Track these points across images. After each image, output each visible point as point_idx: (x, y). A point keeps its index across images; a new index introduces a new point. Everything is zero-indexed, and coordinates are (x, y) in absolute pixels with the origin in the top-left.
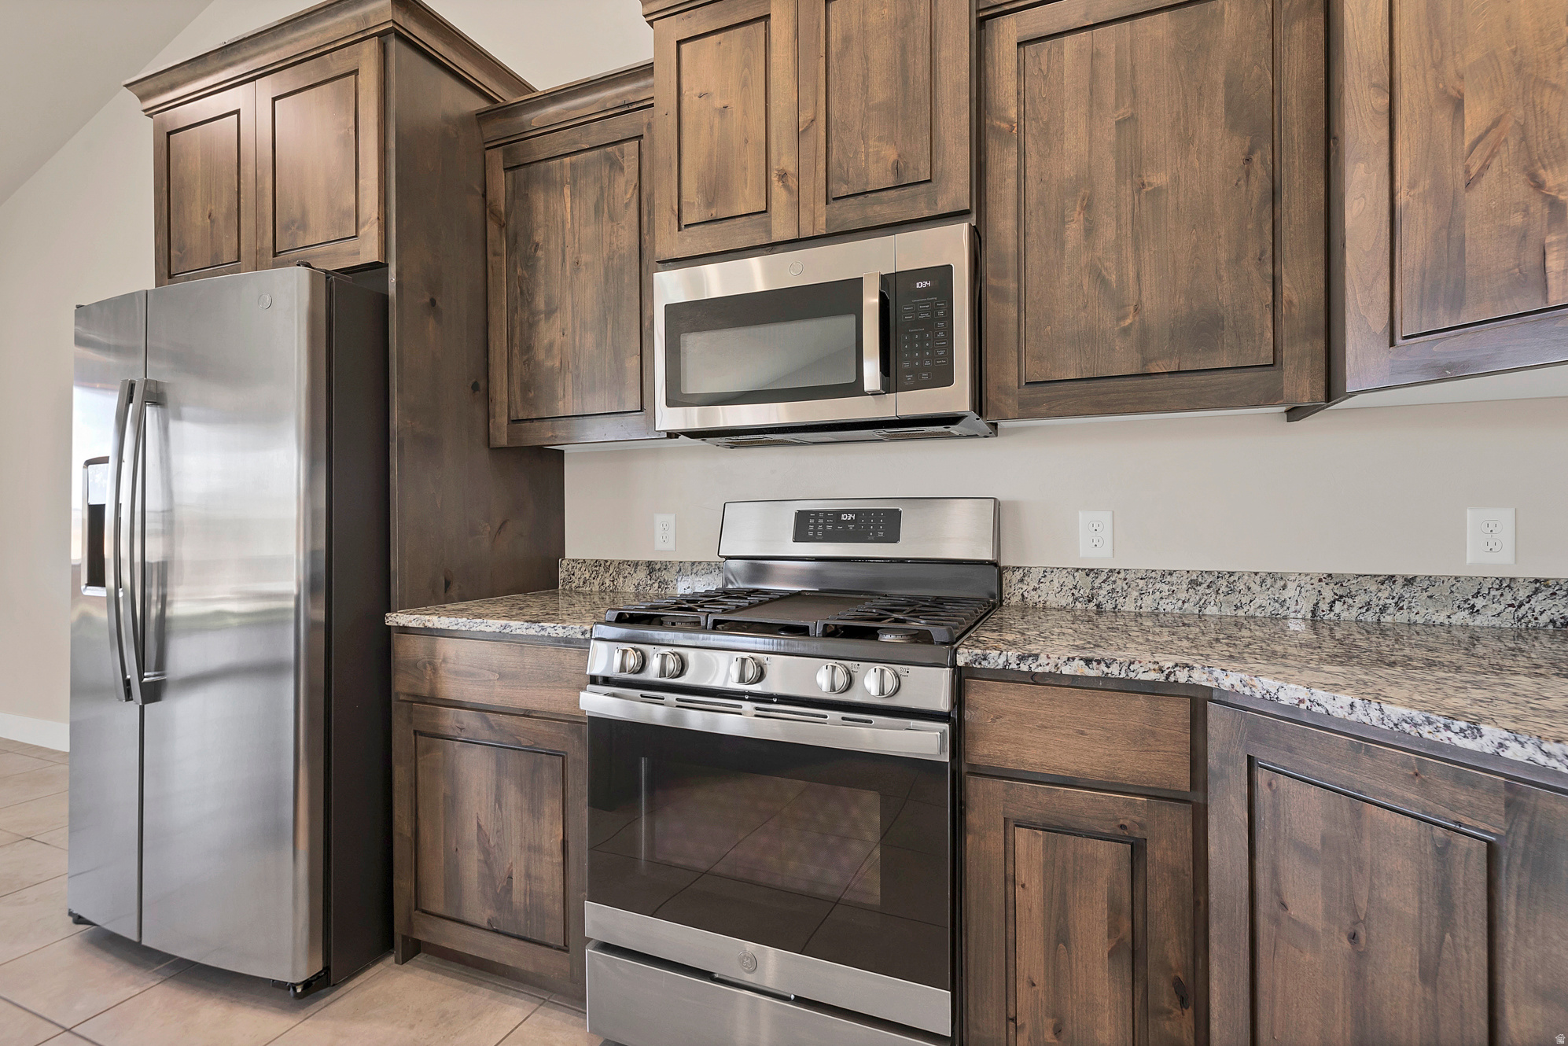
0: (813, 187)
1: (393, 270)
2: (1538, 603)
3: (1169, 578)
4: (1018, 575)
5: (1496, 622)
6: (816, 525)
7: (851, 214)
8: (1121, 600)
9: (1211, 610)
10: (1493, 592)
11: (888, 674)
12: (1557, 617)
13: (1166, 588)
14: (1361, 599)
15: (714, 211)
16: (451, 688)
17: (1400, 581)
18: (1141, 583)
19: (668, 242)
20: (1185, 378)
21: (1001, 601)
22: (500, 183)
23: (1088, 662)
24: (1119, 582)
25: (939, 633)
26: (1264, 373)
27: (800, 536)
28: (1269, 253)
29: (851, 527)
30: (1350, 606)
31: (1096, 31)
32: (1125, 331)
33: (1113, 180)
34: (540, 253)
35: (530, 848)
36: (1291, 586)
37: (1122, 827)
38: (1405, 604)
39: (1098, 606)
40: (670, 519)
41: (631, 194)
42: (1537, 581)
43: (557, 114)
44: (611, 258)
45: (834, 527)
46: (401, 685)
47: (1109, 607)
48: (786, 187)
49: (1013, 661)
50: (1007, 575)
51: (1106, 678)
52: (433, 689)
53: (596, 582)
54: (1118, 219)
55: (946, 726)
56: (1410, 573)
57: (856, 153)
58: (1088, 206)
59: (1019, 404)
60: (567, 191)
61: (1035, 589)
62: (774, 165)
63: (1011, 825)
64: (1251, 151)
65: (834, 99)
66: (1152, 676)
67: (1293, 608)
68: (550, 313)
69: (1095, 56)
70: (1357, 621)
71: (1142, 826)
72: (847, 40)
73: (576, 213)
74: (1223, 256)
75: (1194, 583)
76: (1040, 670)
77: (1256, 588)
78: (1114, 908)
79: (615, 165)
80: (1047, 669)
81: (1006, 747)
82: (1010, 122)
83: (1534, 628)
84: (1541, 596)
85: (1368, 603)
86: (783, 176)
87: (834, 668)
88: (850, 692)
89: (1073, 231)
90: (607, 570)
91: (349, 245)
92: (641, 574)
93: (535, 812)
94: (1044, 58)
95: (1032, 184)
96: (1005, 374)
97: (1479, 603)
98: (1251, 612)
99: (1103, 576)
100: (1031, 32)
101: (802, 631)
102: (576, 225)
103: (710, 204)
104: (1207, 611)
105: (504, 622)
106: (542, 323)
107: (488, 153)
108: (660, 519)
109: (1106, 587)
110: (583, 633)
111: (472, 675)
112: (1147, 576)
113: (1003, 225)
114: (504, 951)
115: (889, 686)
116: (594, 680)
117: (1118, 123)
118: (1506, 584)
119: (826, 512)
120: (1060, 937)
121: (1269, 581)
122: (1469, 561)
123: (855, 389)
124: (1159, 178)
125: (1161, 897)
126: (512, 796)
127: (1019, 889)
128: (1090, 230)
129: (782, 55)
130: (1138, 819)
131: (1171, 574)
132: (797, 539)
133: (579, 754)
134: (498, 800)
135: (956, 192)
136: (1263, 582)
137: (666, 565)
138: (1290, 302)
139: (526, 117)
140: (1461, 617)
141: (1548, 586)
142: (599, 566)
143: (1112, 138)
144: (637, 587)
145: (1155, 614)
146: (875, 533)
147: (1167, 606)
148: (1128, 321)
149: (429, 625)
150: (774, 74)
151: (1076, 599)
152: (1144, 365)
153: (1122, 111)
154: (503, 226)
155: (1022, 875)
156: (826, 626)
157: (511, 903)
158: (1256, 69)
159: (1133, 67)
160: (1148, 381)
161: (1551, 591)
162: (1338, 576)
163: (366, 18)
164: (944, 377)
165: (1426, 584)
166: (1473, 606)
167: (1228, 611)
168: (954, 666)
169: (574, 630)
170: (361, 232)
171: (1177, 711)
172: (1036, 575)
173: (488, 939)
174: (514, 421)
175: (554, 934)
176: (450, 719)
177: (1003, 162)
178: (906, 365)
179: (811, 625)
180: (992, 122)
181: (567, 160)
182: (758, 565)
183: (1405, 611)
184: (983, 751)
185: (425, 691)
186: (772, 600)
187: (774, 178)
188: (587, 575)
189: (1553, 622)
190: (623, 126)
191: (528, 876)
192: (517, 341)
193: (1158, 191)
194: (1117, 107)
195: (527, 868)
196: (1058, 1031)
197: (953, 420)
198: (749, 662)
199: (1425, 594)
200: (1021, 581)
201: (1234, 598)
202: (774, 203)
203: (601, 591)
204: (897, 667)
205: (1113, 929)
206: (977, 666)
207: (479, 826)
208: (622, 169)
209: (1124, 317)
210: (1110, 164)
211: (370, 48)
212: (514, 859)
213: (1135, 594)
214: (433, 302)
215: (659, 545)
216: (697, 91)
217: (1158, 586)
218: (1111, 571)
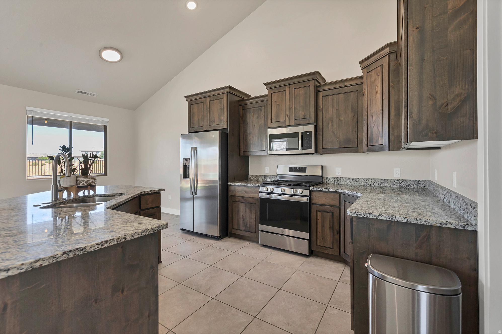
0: (292, 118)
1: (228, 129)
2: (403, 183)
3: (349, 179)
4: (326, 178)
5: (397, 186)
6: (293, 169)
7: (297, 122)
8: (342, 182)
9: (355, 184)
10: (396, 182)
11: (301, 191)
12: (405, 185)
13: (349, 180)
14: (378, 183)
15: (277, 120)
16: (238, 194)
17: (383, 180)
18: (345, 180)
19: (269, 124)
20: (346, 149)
21: (323, 183)
22: (241, 112)
23: (326, 189)
24: (341, 180)
25: (308, 185)
26: (356, 148)
27: (290, 171)
28: (357, 131)
29: (298, 170)
30: (376, 184)
31: (334, 96)
32: (337, 141)
33: (336, 118)
34: (248, 124)
35: (250, 218)
36: (368, 180)
37: (331, 211)
38: (384, 183)
39: (338, 183)
40: (268, 168)
41: (263, 115)
42: (403, 180)
43: (251, 101)
44: (260, 125)
45: (296, 170)
46: (230, 194)
47: (340, 184)
48: (288, 117)
49: (317, 189)
50: (324, 178)
51: (328, 191)
52: (235, 194)
53: (255, 179)
54: (336, 124)
55: (308, 198)
56: (385, 179)
57: (298, 113)
58: (332, 122)
59: (323, 152)
60: (253, 114)
61: (328, 181)
62: (286, 114)
63: (317, 211)
64: (354, 115)
65: (295, 104)
66: (334, 191)
67: (368, 184)
68: (250, 134)
69: (333, 99)
70: (377, 186)
71: (333, 211)
72: (297, 95)
73: (254, 117)
74: (351, 131)
75: (353, 180)
76: (320, 190)
77: (362, 181)
78: (330, 222)
79: (261, 110)
80: (321, 190)
81: (316, 201)
82: (321, 108)
83: (402, 187)
84: (403, 182)
85: (379, 183)
86: (287, 115)
87: (294, 190)
88: (296, 193)
89: (330, 125)
90: (257, 177)
91: (222, 125)
92: (263, 178)
93: (251, 212)
94: (326, 99)
95: (324, 118)
96: (320, 147)
97: (395, 183)
98: (361, 185)
99: (339, 179)
100: (324, 95)
101: (290, 185)
102: (254, 119)
103: (276, 119)
104: (355, 185)
105: (247, 184)
106: (249, 135)
107: (240, 106)
108: (266, 168)
109: (340, 180)
110: (259, 185)
111: (241, 192)
112: (346, 178)
113: (320, 124)
114: (246, 234)
115: (301, 192)
116: (260, 192)
117: (336, 110)
118: (398, 180)
119: (294, 167)
120: (323, 226)
121: (364, 180)
122: (394, 177)
123: (298, 149)
124: (342, 119)
125: (336, 220)
126: (248, 210)
127: (318, 220)
128: (332, 126)
129: (287, 97)
130: (332, 210)
131: (349, 178)
132: (290, 172)
133: (258, 204)
134: (245, 211)
135: (313, 119)
136: (363, 180)
137: (267, 176)
138: (359, 138)
139: (246, 101)
140: (392, 185)
141: (404, 181)
142: (256, 176)
143: (335, 112)
144: (262, 180)
145: (347, 185)
146: (302, 171)
147: (349, 184)
148: (338, 140)
149: (235, 184)
150: (286, 100)
151: (335, 182)
152: (340, 146)
153: (337, 108)
154: (242, 119)
155: (318, 218)
156: (293, 184)
157: (247, 226)
158: (355, 103)
159: (338, 101)
160: (340, 149)
161: (405, 181)
162: (374, 179)
163: (225, 91)
164: (311, 148)
165: (387, 180)
166: (394, 184)
167: (358, 184)
168: (310, 190)
169: (257, 185)
170: (224, 123)
171: (337, 195)
172: (328, 178)
173: (244, 232)
174: (244, 152)
175: (254, 231)
176: (237, 199)
177: (320, 114)
178: (306, 146)
179: (291, 184)
180: (319, 108)
181: (253, 109)
182: (282, 176)
183: (384, 185)
184: (313, 201)
185: (234, 194)
186: (285, 182)
187: (286, 116)
188: (254, 178)
189: (405, 186)
190: (262, 104)
191: (250, 222)
192: (244, 138)
193: (342, 120)
194: (336, 107)
195: (250, 221)
196: (323, 239)
197: (313, 154)
198: (283, 189)
199: (387, 182)
200: (326, 179)
201: (359, 182)
202: (286, 120)
203: (256, 181)
204: (302, 190)
205: (329, 225)
206: (312, 189)
207: (242, 215)
208: (262, 111)
209: (337, 139)
210: (335, 116)
211: (225, 95)
212: (248, 220)
213: (344, 182)
214: (233, 133)
215: (266, 172)
216: (274, 101)
217: (347, 180)
218: (340, 178)
